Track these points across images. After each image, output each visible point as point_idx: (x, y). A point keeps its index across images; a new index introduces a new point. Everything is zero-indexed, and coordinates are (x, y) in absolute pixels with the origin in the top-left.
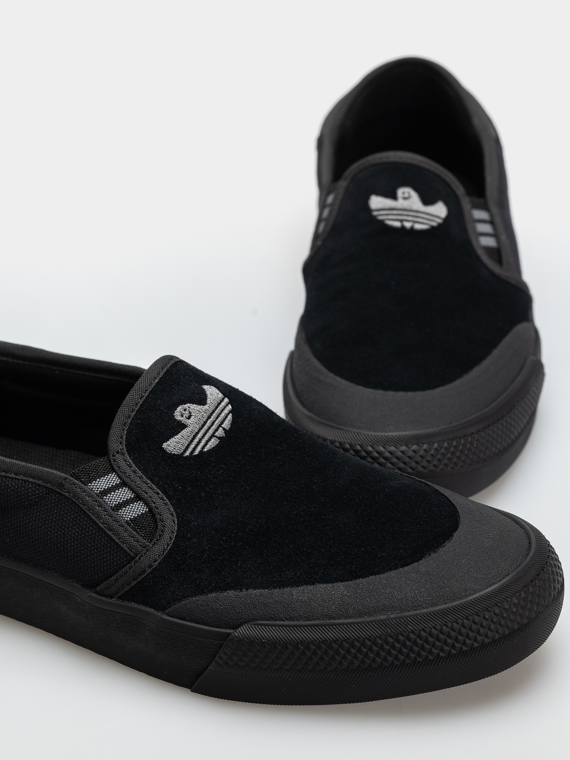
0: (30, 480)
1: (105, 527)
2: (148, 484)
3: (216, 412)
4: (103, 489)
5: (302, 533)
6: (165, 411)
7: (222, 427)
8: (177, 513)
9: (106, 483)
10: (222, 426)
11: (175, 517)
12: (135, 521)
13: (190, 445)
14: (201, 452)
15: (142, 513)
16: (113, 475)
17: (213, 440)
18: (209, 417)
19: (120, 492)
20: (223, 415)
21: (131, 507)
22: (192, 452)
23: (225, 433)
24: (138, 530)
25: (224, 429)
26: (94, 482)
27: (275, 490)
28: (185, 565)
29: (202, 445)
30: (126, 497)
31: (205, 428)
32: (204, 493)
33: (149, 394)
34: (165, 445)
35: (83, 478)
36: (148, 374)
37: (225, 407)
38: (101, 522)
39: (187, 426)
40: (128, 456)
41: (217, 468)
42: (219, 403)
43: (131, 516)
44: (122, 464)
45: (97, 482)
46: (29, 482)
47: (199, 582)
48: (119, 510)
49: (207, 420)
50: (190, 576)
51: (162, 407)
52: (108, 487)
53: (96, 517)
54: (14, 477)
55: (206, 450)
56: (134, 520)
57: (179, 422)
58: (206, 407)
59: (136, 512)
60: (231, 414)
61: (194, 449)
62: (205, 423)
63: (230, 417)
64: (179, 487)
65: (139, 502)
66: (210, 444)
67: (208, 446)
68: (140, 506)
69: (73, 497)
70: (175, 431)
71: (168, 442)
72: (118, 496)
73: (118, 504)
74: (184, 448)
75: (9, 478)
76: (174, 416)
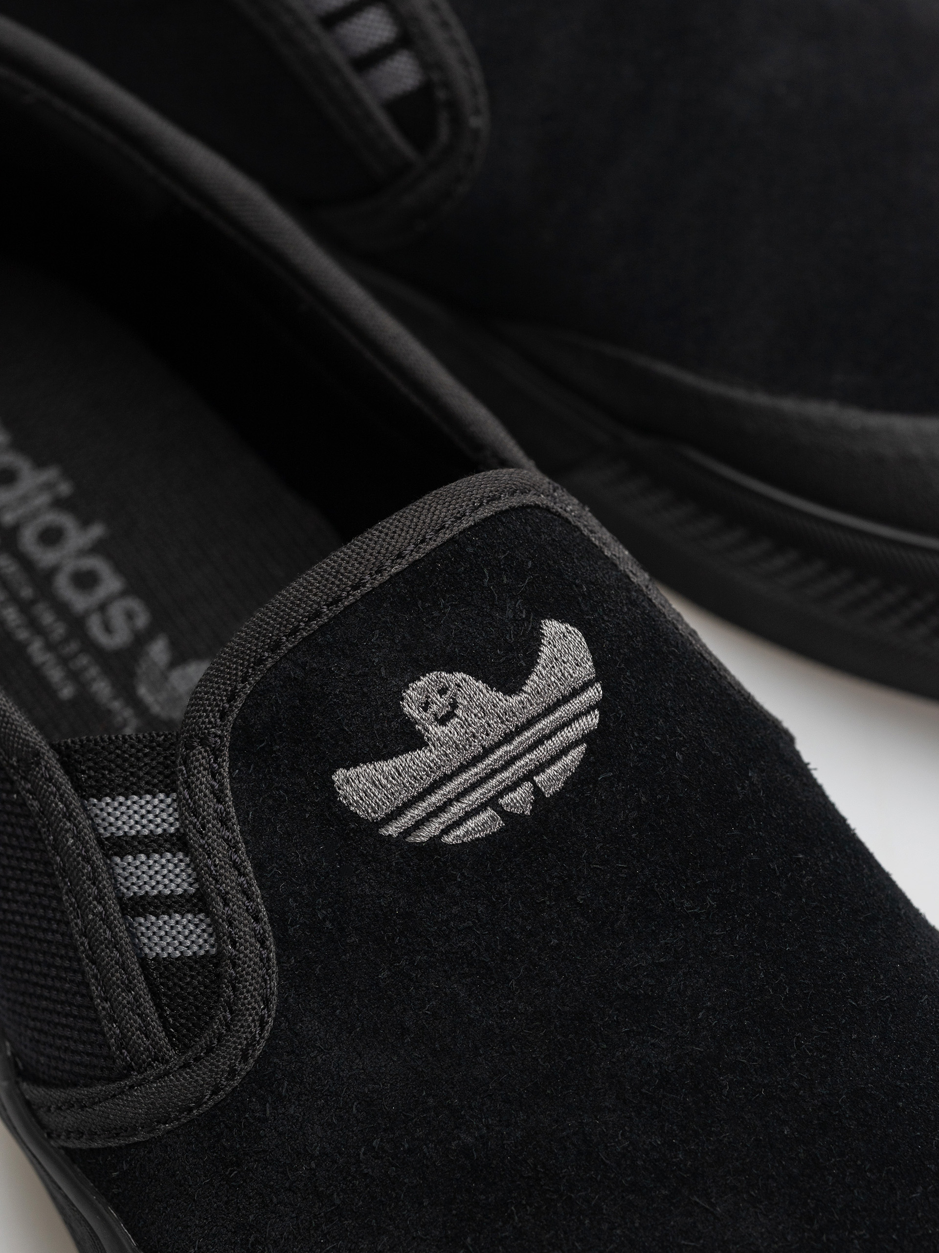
2: (245, 875)
3: (539, 726)
4: (121, 833)
5: (605, 1226)
6: (380, 673)
7: (534, 782)
8: (283, 1001)
9: (137, 817)
10: (536, 779)
11: (273, 1013)
12: (166, 967)
13: (410, 807)
14: (435, 841)
15: (194, 953)
16: (169, 800)
17: (484, 816)
18: (508, 738)
19: (164, 861)
20: (553, 744)
21: (173, 922)
22: (408, 832)
23: (534, 804)
24: (164, 1000)
25: (537, 791)
26: (108, 799)
27: (598, 1046)
28: (239, 1172)
29: (446, 817)
30: (173, 886)
31: (479, 769)
32: (390, 970)
33: (357, 601)
34: (339, 776)
35: (83, 772)
36: (426, 506)
37: (577, 717)
39: (427, 744)
40: (226, 765)
41: (462, 907)
42: (564, 697)
43: (163, 949)
45: (116, 804)
47: (256, 1239)
48: (138, 915)
49: (499, 745)
50: (239, 1209)
51: (378, 656)
52: (138, 832)
55: (451, 840)
56: (166, 965)
57: (410, 723)
58: (514, 700)
59: (181, 943)
60: (582, 748)
61: (419, 824)
62: (488, 751)
63: (576, 753)
64: (327, 922)
65: (202, 916)
66: (471, 824)
67: (460, 831)
68: (199, 931)
70: (385, 747)
71: (352, 772)
72: (152, 872)
73: (141, 897)
74: (388, 808)
76: (402, 699)
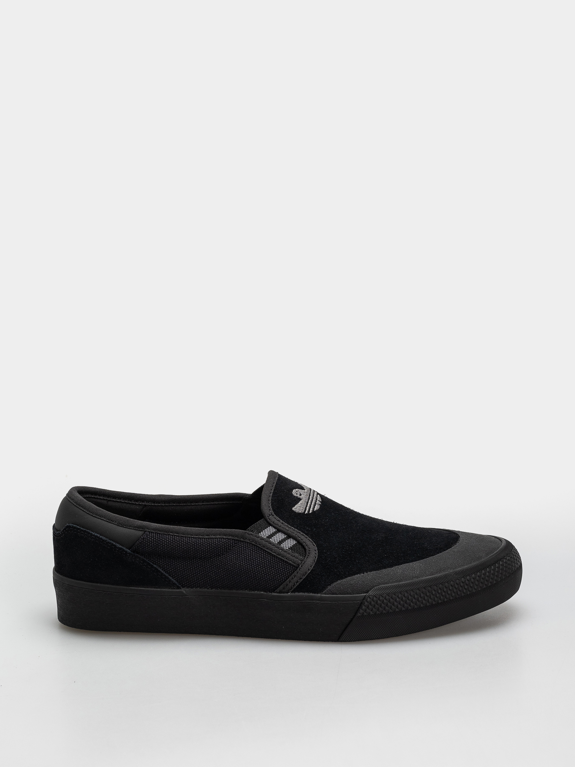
0: (224, 537)
1: (276, 554)
2: (293, 529)
4: (267, 536)
6: (287, 494)
8: (313, 541)
9: (268, 532)
10: (318, 499)
11: (314, 543)
13: (306, 508)
14: (313, 511)
15: (294, 544)
17: (316, 506)
18: (310, 495)
19: (278, 535)
20: (315, 495)
21: (287, 542)
23: (321, 502)
24: (295, 553)
26: (262, 532)
29: (312, 508)
30: (282, 538)
34: (293, 509)
35: (255, 531)
38: (273, 552)
39: (301, 499)
40: (276, 516)
41: (324, 518)
43: (288, 547)
44: (273, 520)
46: (224, 538)
48: (281, 544)
51: (285, 490)
52: (270, 534)
53: (269, 550)
54: (214, 537)
55: (315, 509)
56: (291, 548)
57: (297, 497)
59: (290, 544)
61: (309, 510)
62: (309, 498)
64: (309, 529)
65: (290, 539)
68: (292, 541)
69: (252, 542)
70: (296, 502)
71: (295, 507)
72: (276, 539)
73: (279, 542)
74: (304, 509)
75: (211, 538)
76: (293, 494)
